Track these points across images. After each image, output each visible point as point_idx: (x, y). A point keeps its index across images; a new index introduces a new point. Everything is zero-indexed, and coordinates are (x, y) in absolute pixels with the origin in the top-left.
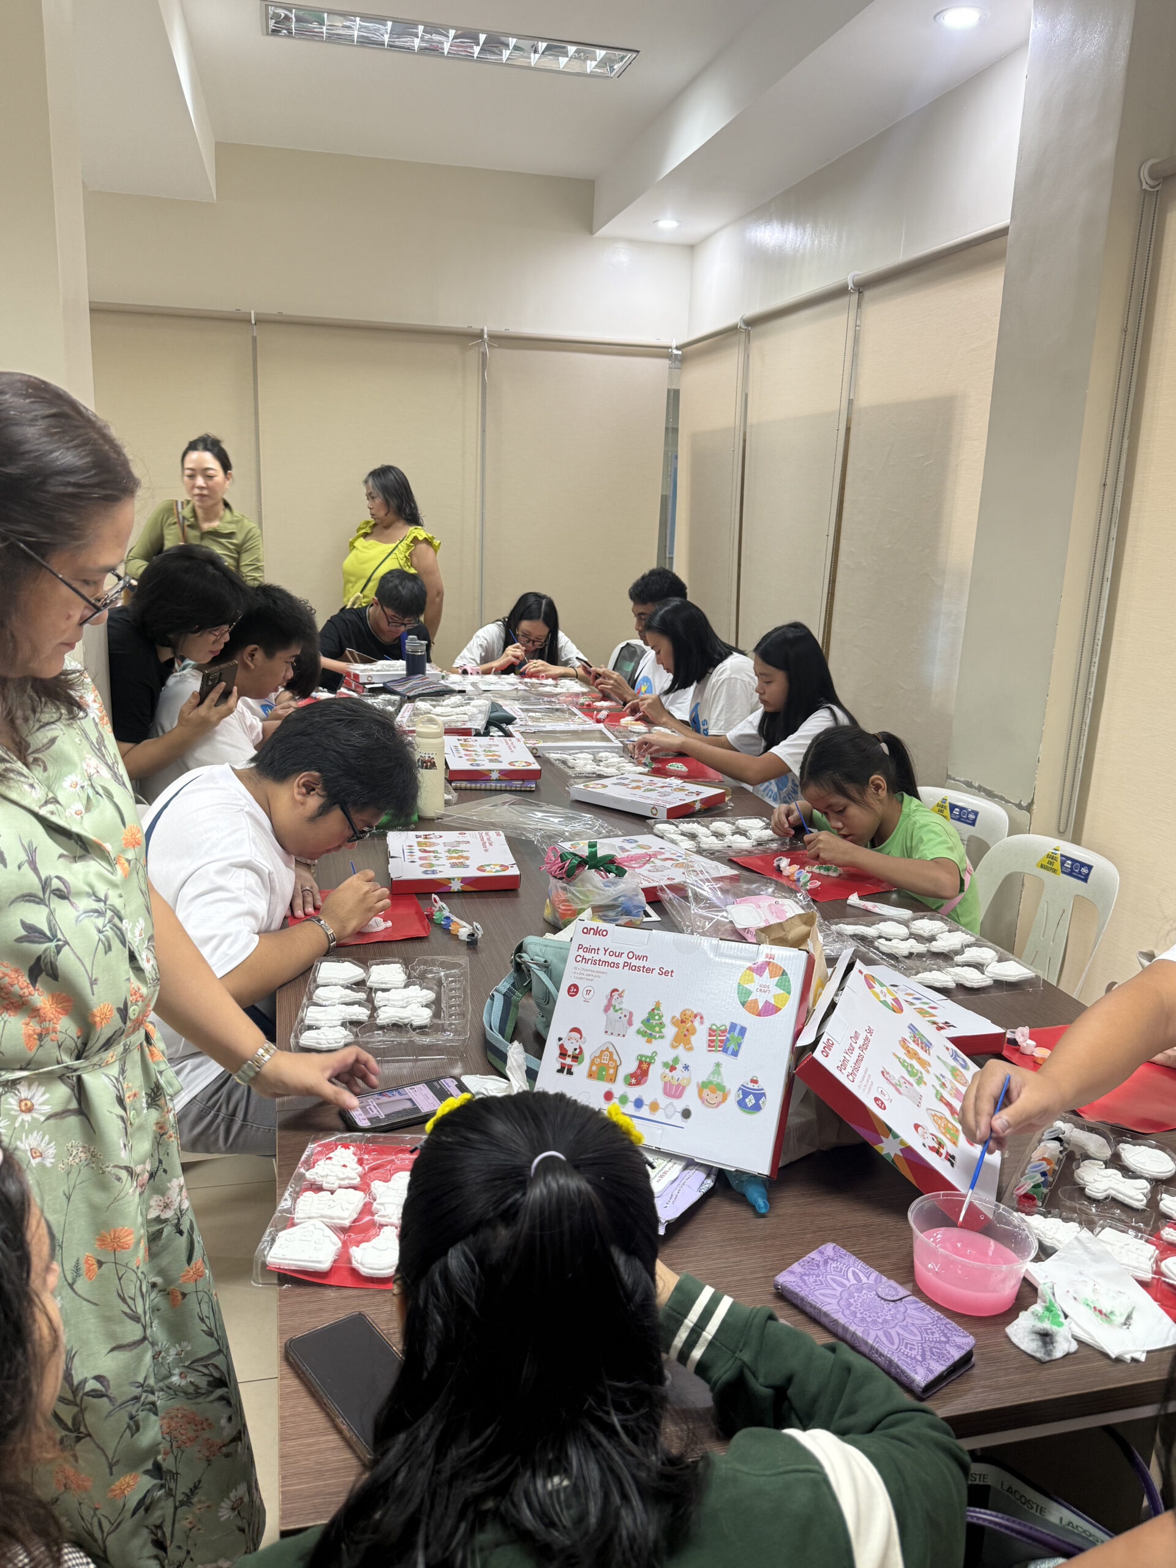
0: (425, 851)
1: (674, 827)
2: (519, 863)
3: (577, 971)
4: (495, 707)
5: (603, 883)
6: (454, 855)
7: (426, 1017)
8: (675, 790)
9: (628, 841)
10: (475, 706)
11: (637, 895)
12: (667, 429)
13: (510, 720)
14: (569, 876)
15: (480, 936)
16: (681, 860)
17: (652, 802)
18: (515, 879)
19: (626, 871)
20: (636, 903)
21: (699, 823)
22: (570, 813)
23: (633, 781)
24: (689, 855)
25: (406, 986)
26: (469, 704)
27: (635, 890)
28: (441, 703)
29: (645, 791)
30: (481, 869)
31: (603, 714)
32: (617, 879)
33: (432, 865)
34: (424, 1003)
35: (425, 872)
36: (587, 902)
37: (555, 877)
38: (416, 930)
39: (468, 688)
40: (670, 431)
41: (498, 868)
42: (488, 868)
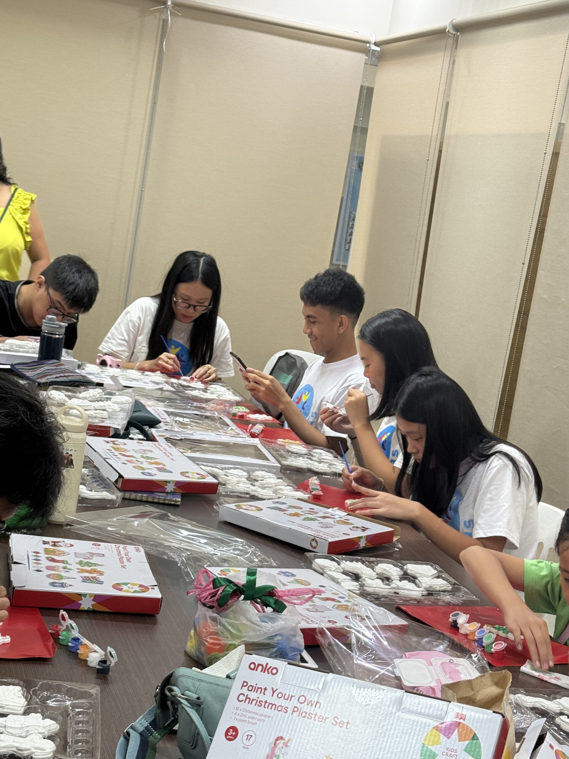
0: (53, 560)
1: (335, 564)
2: (161, 585)
3: (238, 712)
4: (138, 406)
5: (260, 618)
6: (86, 568)
7: (49, 750)
8: (338, 522)
9: (284, 573)
10: (117, 403)
11: (295, 636)
12: (355, 128)
13: (154, 423)
14: (220, 606)
15: (113, 664)
16: (343, 601)
17: (312, 533)
18: (156, 603)
19: (285, 607)
20: (293, 645)
21: (363, 562)
22: (218, 534)
23: (291, 507)
24: (353, 597)
25: (26, 713)
26: (108, 399)
27: (294, 629)
28: (78, 394)
29: (305, 519)
30: (117, 587)
31: (257, 429)
32: (275, 614)
33: (60, 577)
34: (47, 734)
35: (53, 584)
36: (239, 637)
37: (204, 605)
38: (39, 651)
39: (107, 381)
40: (359, 130)
41: (137, 588)
42: (125, 587)
